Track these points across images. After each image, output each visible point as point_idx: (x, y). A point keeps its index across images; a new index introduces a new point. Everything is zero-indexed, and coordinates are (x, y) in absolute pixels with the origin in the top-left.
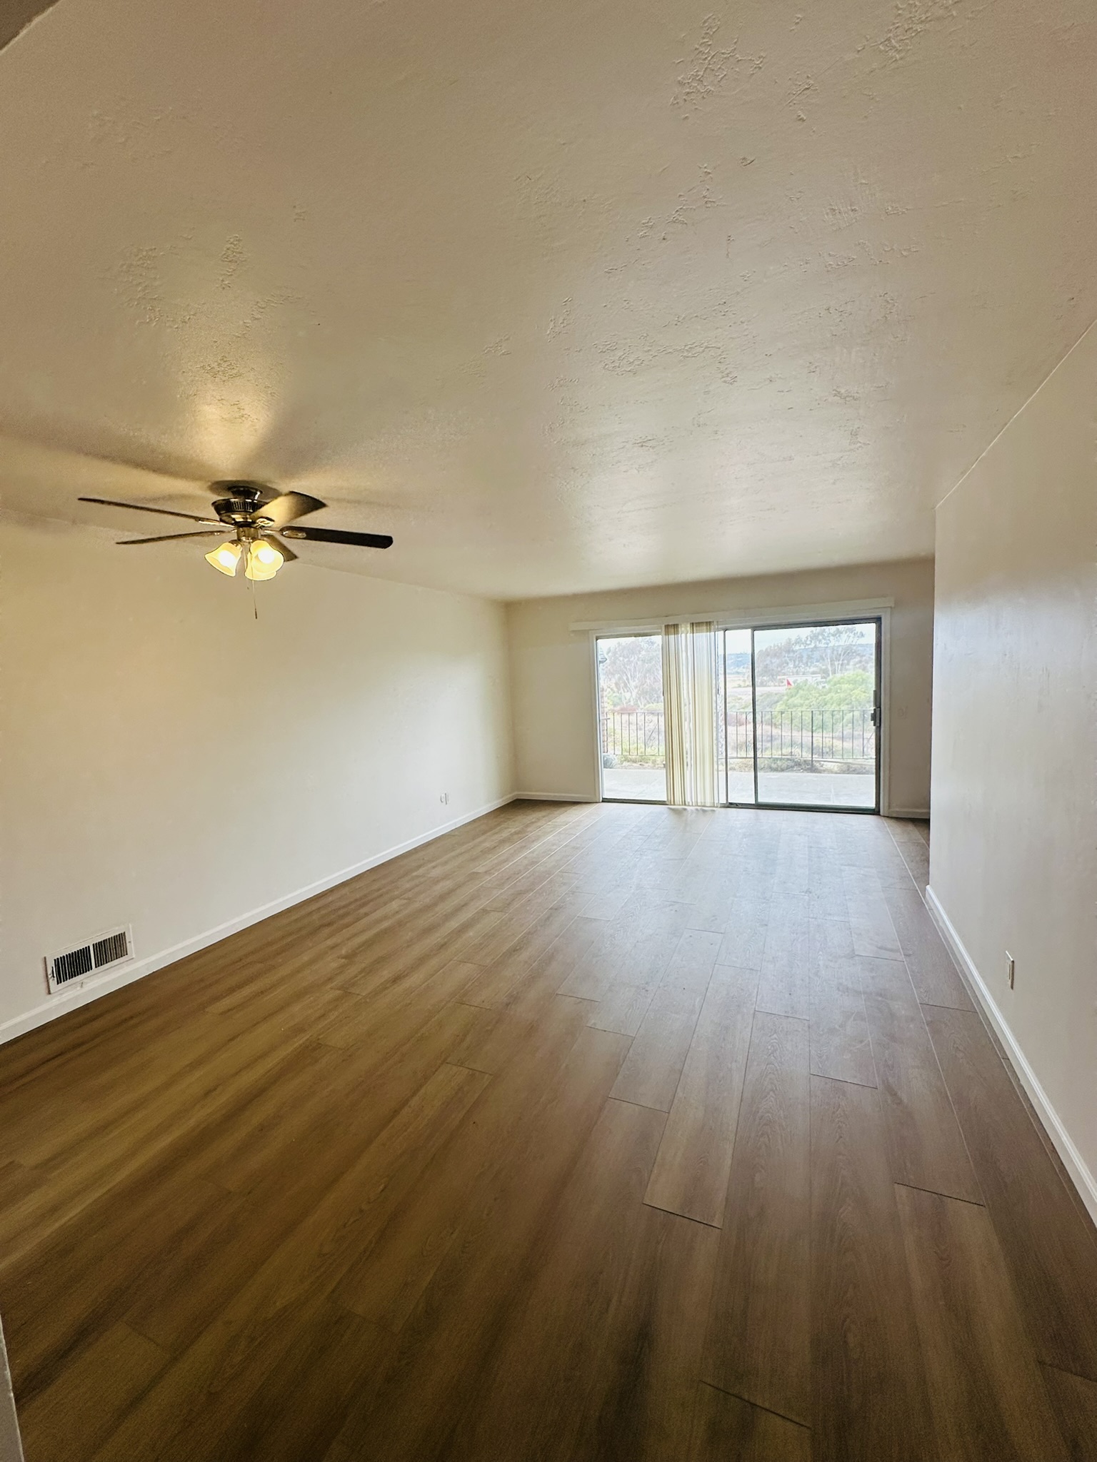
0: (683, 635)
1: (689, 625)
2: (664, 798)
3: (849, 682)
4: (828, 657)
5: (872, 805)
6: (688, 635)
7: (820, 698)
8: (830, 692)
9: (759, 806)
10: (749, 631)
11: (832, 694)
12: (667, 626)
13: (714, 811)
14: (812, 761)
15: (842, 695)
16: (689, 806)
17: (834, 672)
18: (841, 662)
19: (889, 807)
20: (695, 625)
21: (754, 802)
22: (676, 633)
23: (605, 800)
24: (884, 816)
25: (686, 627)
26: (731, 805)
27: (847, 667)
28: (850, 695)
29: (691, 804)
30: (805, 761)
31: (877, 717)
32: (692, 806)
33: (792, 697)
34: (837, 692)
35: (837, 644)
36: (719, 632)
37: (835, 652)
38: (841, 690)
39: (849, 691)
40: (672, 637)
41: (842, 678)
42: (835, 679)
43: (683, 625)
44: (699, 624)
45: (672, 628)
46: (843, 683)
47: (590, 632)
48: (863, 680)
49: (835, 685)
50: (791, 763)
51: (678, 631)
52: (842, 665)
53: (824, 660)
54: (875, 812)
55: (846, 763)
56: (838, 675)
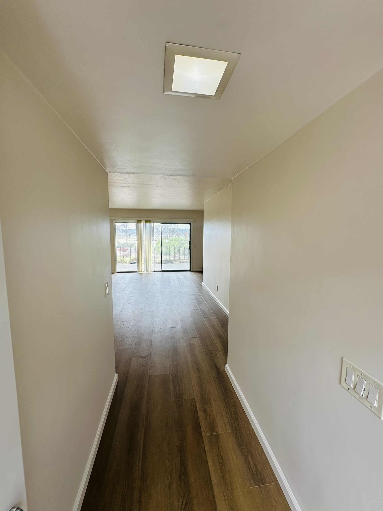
0: (143, 224)
1: (144, 221)
2: (137, 271)
3: (174, 240)
4: (168, 232)
5: (189, 269)
6: (144, 224)
7: (166, 245)
8: (169, 243)
9: (162, 271)
10: (160, 224)
11: (170, 244)
12: (138, 221)
13: (151, 273)
14: (172, 260)
15: (172, 244)
16: (143, 272)
17: (170, 237)
18: (171, 234)
19: (193, 269)
20: (146, 221)
21: (161, 270)
22: (141, 223)
23: (118, 272)
24: (192, 272)
25: (144, 222)
26: (155, 271)
27: (173, 235)
28: (174, 244)
29: (144, 272)
30: (170, 261)
31: (190, 247)
32: (145, 272)
33: (158, 244)
34: (171, 243)
35: (170, 228)
36: (152, 224)
37: (170, 231)
38: (172, 242)
39: (174, 243)
40: (140, 224)
41: (172, 239)
42: (170, 239)
43: (143, 221)
44: (147, 221)
45: (140, 222)
46: (173, 240)
47: (113, 220)
48: (178, 240)
49: (170, 241)
50: (166, 261)
51: (141, 222)
52: (172, 234)
53: (167, 233)
54: (190, 271)
55: (180, 261)
56: (171, 238)
